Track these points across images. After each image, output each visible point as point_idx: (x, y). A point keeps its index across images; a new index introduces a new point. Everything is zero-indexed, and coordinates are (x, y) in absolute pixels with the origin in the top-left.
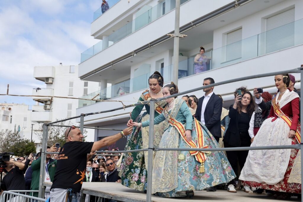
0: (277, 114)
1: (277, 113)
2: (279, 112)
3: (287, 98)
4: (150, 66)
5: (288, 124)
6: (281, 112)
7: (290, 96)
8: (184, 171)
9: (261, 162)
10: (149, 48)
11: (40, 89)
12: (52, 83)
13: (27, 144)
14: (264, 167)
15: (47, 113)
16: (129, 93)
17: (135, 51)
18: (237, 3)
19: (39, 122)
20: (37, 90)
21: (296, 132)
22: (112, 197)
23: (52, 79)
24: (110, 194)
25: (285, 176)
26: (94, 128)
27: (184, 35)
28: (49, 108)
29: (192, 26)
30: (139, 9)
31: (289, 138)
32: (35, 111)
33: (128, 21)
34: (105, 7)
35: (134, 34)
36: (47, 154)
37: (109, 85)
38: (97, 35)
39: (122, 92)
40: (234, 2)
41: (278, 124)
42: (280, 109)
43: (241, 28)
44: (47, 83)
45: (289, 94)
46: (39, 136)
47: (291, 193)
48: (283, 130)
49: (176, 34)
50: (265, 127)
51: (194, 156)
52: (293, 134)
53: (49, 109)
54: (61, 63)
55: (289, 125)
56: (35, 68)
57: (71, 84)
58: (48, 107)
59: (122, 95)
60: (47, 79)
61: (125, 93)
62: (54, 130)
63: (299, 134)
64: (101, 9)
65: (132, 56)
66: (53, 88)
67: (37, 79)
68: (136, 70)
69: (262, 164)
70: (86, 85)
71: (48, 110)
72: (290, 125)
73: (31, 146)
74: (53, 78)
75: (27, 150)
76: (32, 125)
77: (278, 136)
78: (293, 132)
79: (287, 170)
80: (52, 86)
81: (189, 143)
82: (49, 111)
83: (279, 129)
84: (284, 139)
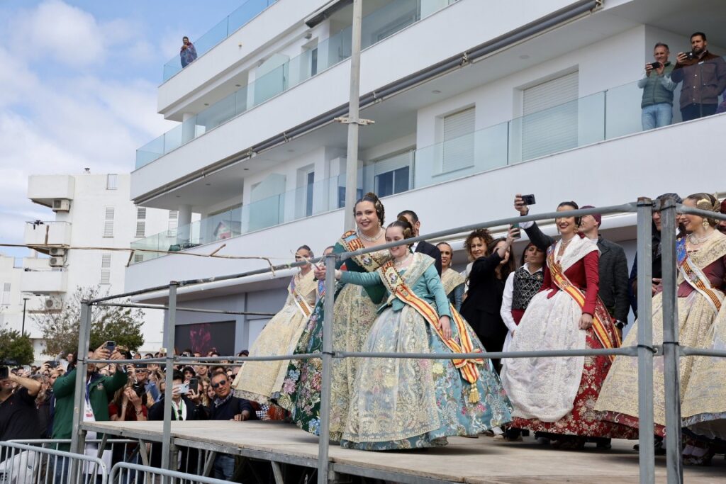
0: (558, 283)
1: (557, 281)
2: (561, 278)
3: (575, 251)
4: (285, 180)
5: (578, 302)
6: (564, 279)
7: (580, 247)
8: (446, 396)
9: (528, 379)
10: (284, 142)
11: (42, 223)
12: (68, 211)
13: (12, 340)
14: (535, 388)
15: (57, 274)
16: (239, 233)
17: (254, 147)
18: (466, 57)
19: (38, 294)
20: (34, 226)
21: (593, 318)
22: (240, 451)
23: (68, 202)
24: (236, 445)
25: (575, 404)
26: (163, 306)
27: (369, 121)
28: (62, 264)
29: (374, 100)
30: (262, 61)
31: (582, 329)
32: (30, 270)
33: (238, 84)
34: (188, 55)
35: (251, 112)
36: (88, 365)
37: (196, 217)
38: (171, 113)
39: (224, 231)
40: (462, 55)
41: (560, 302)
42: (562, 273)
43: (473, 107)
44: (56, 211)
45: (580, 245)
46: (40, 324)
47: (586, 436)
48: (569, 314)
49: (352, 118)
50: (534, 309)
51: (459, 369)
52: (588, 321)
53: (61, 266)
54: (87, 169)
55: (580, 304)
56: (31, 178)
57: (110, 213)
58: (59, 261)
59: (224, 238)
60: (58, 202)
61: (232, 235)
62: (73, 311)
63: (599, 321)
64: (180, 57)
65: (248, 158)
66: (70, 221)
67: (35, 201)
68: (255, 186)
69: (531, 383)
70: (141, 214)
71: (60, 268)
72: (583, 305)
73: (22, 344)
74: (70, 200)
75: (14, 353)
76: (25, 299)
77: (559, 326)
78: (587, 318)
79: (578, 393)
80: (69, 218)
81: (449, 343)
82: (61, 270)
83: (562, 313)
84: (571, 331)
